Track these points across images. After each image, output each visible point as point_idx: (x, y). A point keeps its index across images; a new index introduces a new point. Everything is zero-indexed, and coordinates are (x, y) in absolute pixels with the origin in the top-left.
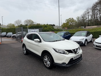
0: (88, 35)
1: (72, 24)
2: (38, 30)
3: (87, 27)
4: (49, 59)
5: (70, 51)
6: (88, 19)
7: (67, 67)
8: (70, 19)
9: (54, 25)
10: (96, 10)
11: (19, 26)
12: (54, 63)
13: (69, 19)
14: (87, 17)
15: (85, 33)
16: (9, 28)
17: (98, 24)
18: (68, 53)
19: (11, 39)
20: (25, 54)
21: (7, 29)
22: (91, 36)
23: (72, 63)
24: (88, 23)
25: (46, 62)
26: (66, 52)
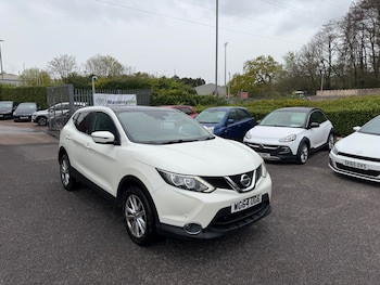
0: (313, 124)
1: (268, 79)
2: (133, 97)
3: (319, 93)
4: (141, 209)
5: (219, 182)
6: (327, 65)
7: (204, 239)
8: (259, 62)
9: (200, 82)
10: (360, 29)
11: (64, 80)
12: (157, 225)
13: (259, 59)
14: (325, 54)
15: (302, 115)
16: (26, 85)
17: (363, 83)
18: (211, 188)
19: (32, 130)
20: (66, 188)
21: (18, 89)
22: (327, 126)
23: (227, 226)
24: (327, 78)
25: (132, 220)
26: (206, 184)
